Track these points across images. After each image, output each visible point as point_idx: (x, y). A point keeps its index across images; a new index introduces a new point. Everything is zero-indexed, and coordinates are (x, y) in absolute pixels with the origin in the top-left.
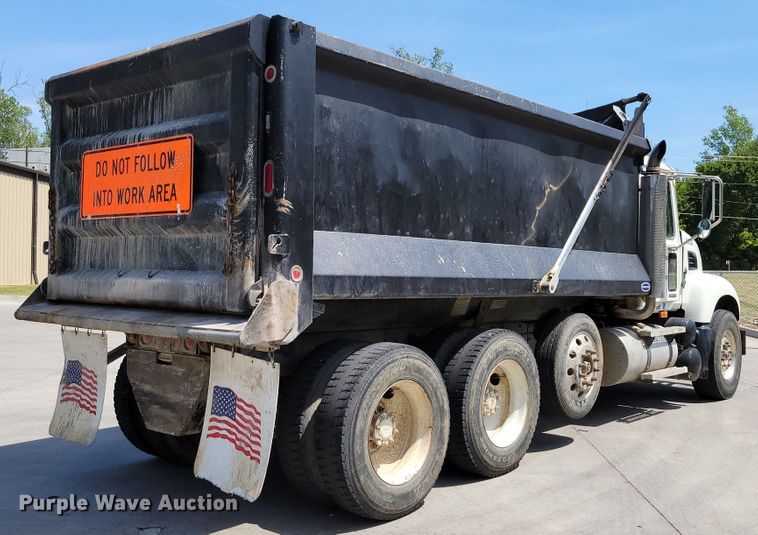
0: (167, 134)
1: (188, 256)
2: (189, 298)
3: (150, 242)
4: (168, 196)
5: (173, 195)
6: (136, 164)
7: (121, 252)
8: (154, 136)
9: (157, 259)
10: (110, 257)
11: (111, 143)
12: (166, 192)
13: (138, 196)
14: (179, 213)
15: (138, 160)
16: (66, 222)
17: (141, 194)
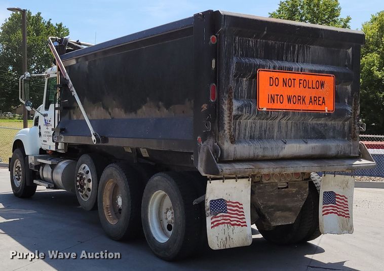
0: (320, 72)
1: (321, 132)
2: (333, 152)
3: (297, 125)
4: (320, 103)
5: (324, 102)
6: (300, 83)
7: (276, 130)
8: (311, 71)
9: (302, 133)
10: (267, 133)
11: (281, 68)
12: (319, 101)
13: (301, 101)
14: (327, 111)
15: (302, 82)
16: (242, 111)
17: (303, 100)
